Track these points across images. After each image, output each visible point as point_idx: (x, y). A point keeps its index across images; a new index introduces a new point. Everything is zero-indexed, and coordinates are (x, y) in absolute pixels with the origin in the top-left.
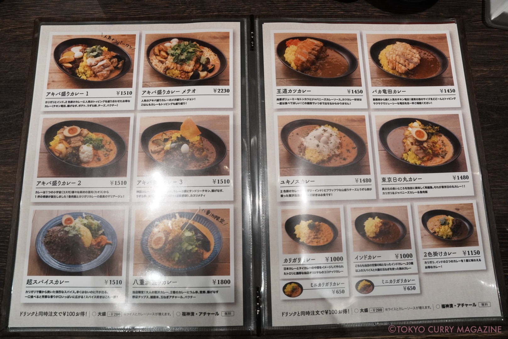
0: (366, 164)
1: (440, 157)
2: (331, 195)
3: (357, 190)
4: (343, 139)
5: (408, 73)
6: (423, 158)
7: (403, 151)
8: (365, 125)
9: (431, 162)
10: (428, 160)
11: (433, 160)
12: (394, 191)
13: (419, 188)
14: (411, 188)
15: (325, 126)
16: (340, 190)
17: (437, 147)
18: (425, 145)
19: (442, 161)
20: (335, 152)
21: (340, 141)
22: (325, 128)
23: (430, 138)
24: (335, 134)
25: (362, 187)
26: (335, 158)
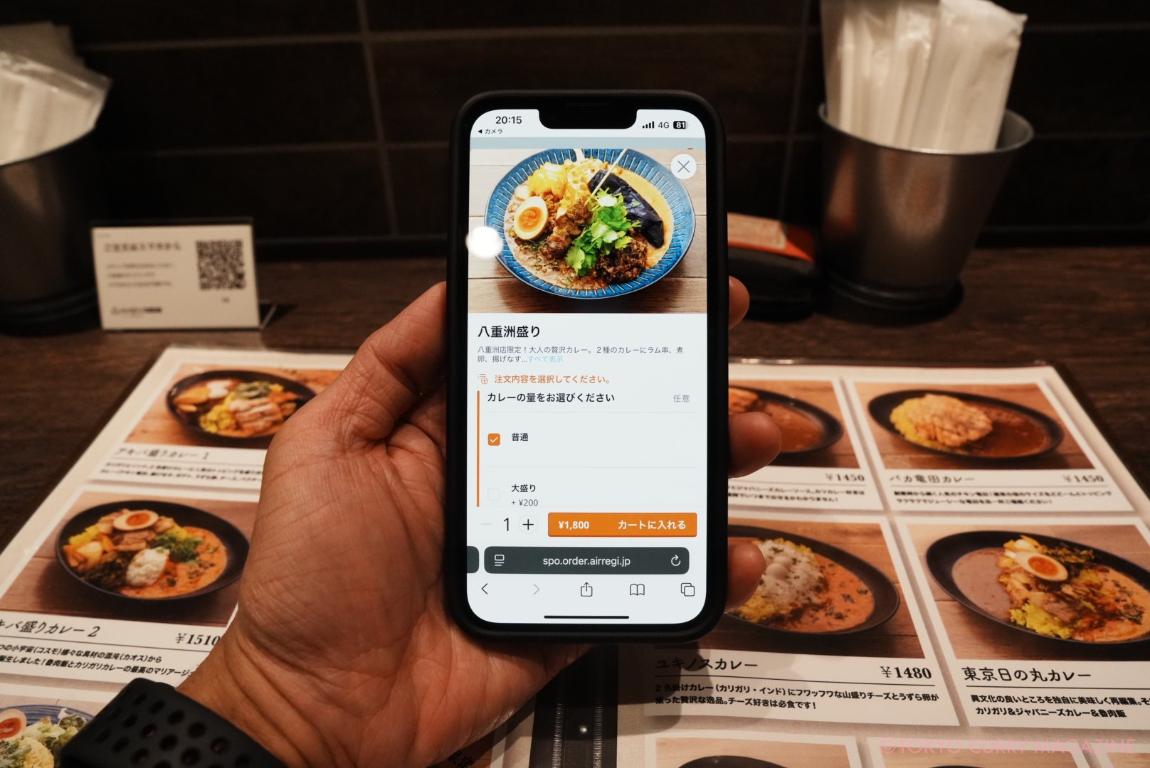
0: (906, 632)
1: (1127, 621)
2: (811, 705)
3: (891, 696)
4: (829, 570)
5: (968, 445)
6: (1073, 621)
7: (1007, 605)
8: (884, 543)
9: (1105, 633)
10: (1092, 627)
11: (1106, 629)
12: (1013, 706)
13: (1091, 700)
14: (1066, 700)
15: (777, 541)
16: (838, 695)
17: (1104, 595)
18: (1067, 590)
19: (1134, 631)
20: (809, 599)
21: (820, 575)
22: (776, 546)
23: (1077, 575)
24: (804, 559)
25: (907, 691)
26: (812, 612)
